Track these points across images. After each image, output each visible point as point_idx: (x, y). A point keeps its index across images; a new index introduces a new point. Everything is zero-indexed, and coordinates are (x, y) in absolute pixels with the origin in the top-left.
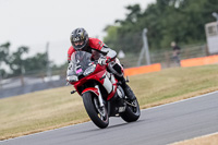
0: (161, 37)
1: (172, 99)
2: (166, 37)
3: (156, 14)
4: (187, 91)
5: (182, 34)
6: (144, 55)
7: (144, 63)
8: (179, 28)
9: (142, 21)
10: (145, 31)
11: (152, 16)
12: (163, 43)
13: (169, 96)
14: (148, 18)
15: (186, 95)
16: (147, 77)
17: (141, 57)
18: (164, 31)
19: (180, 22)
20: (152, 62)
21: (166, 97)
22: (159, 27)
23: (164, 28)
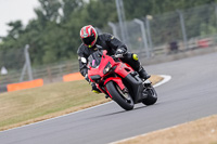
0: (43, 53)
1: (55, 114)
2: (47, 53)
3: (38, 30)
4: (69, 106)
5: (64, 49)
6: (26, 71)
7: (26, 78)
8: (61, 43)
9: (24, 37)
10: (27, 46)
11: (34, 32)
12: (45, 58)
13: (52, 112)
14: (30, 34)
15: (68, 110)
16: (29, 93)
17: (23, 73)
18: (46, 47)
19: (61, 37)
20: (34, 78)
21: (48, 112)
22: (40, 43)
23: (46, 44)
